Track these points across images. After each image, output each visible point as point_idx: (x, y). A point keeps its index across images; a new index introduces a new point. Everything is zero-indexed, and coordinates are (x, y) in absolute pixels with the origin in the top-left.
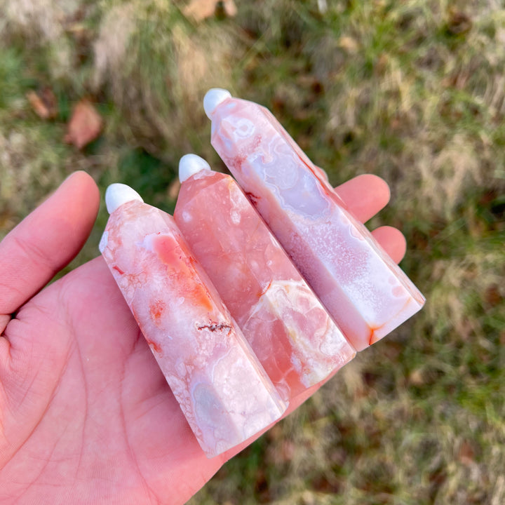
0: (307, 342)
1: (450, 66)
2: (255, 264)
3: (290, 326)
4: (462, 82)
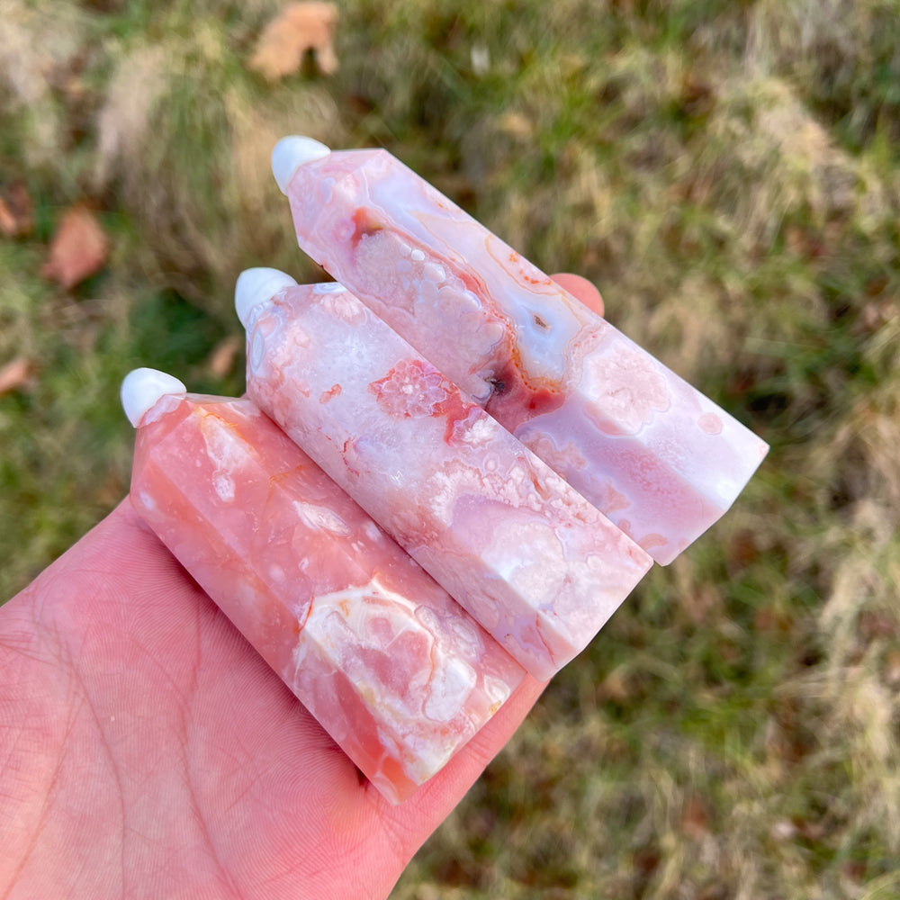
0: (398, 704)
2: (277, 573)
3: (363, 682)
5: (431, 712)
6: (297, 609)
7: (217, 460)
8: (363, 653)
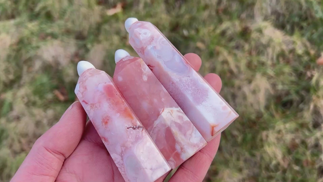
0: (183, 137)
1: (247, 47)
2: (155, 101)
3: (175, 130)
4: (254, 53)
6: (160, 110)
7: (144, 71)
8: (176, 123)
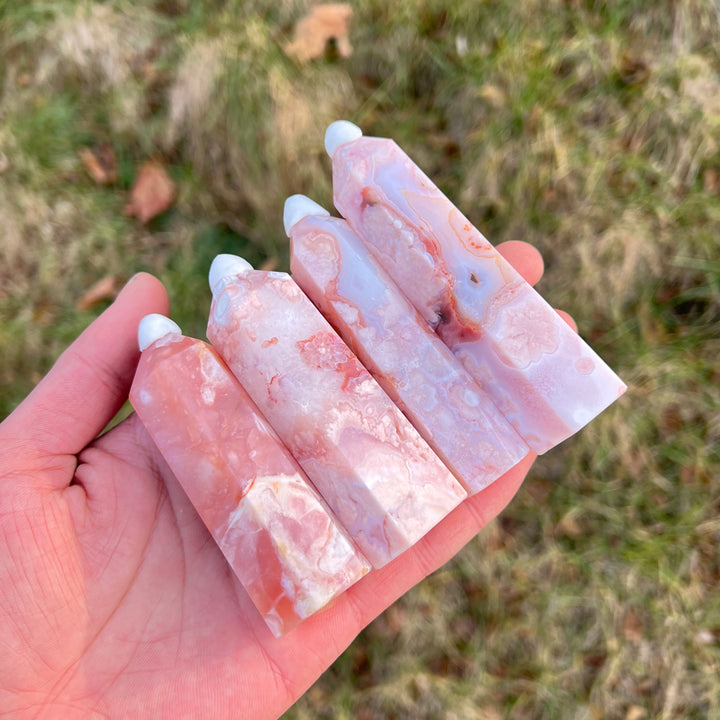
0: (302, 557)
2: (233, 457)
3: (280, 538)
5: (323, 566)
6: (243, 483)
7: (206, 377)
8: (284, 519)
